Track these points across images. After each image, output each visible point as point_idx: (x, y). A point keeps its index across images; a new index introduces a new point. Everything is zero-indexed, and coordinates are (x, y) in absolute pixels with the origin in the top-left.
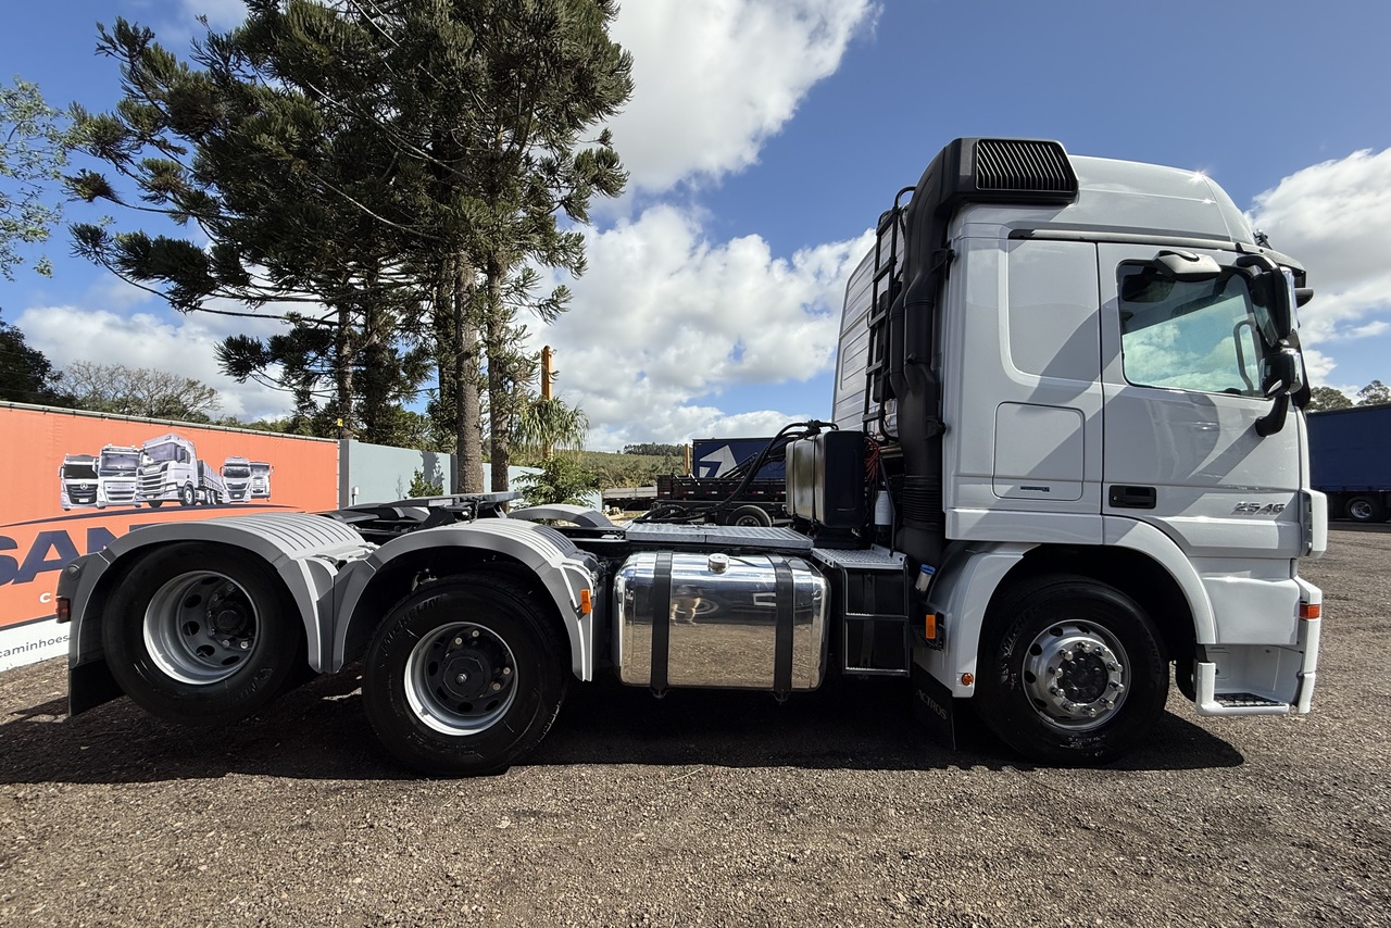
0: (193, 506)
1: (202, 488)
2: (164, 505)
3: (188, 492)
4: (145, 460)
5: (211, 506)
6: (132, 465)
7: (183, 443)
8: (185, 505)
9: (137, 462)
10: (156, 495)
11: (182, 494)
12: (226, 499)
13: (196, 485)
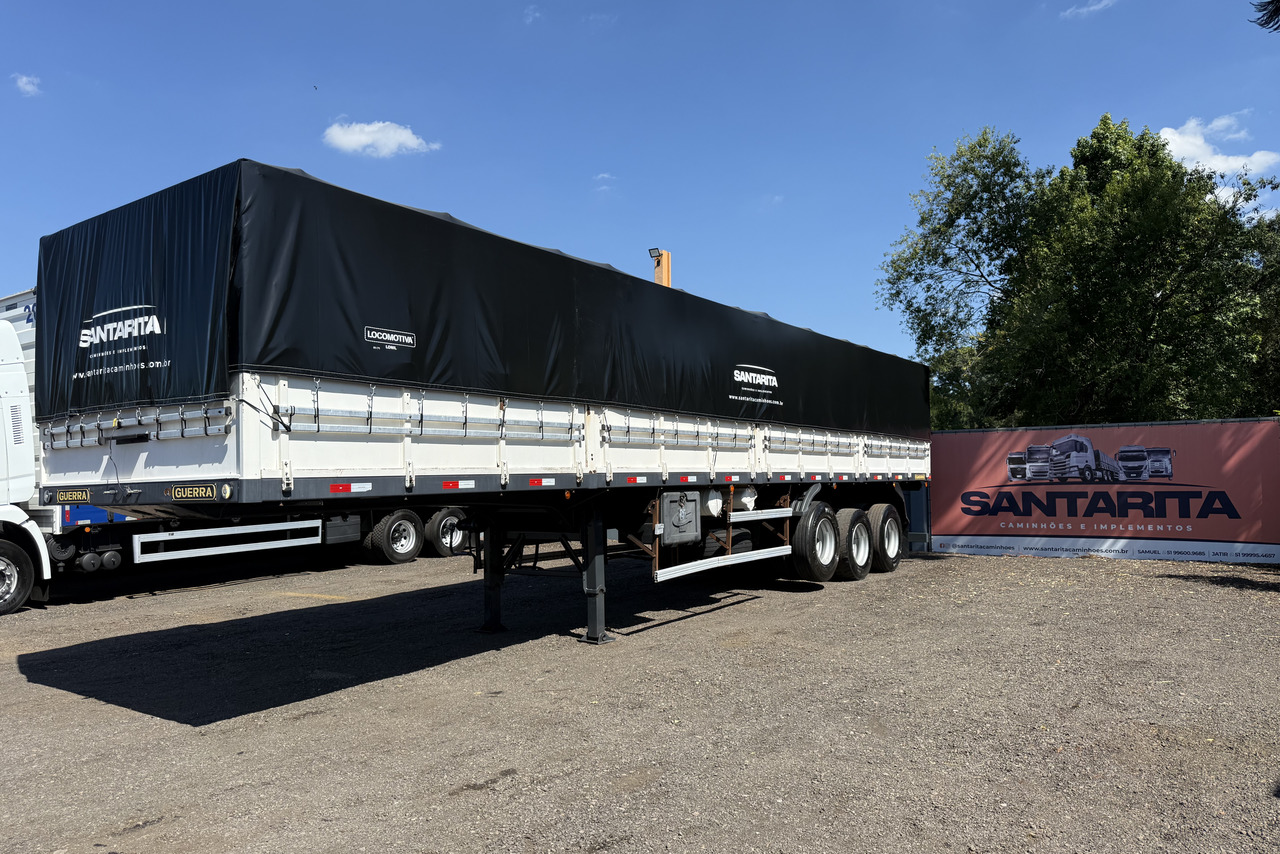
0: (1092, 482)
1: (1101, 470)
2: (1069, 480)
3: (1087, 473)
4: (1054, 452)
5: (1108, 482)
6: (1045, 456)
7: (1079, 439)
8: (1085, 481)
9: (1049, 454)
10: (1063, 474)
11: (1080, 474)
12: (1122, 477)
13: (1094, 467)
